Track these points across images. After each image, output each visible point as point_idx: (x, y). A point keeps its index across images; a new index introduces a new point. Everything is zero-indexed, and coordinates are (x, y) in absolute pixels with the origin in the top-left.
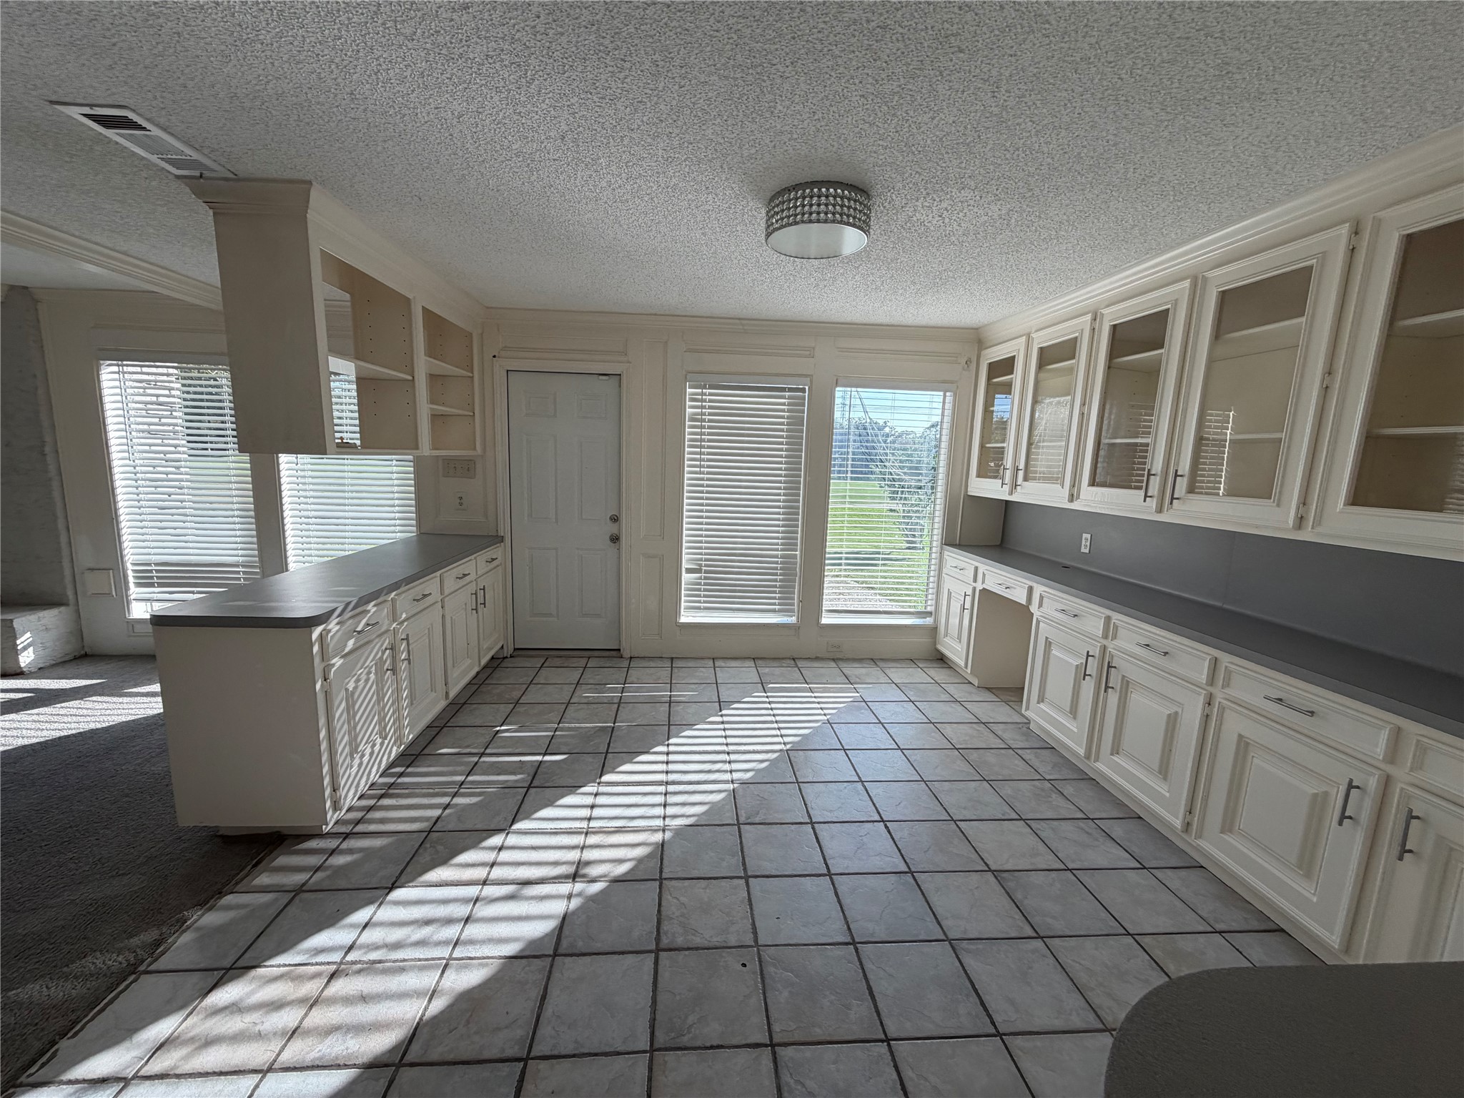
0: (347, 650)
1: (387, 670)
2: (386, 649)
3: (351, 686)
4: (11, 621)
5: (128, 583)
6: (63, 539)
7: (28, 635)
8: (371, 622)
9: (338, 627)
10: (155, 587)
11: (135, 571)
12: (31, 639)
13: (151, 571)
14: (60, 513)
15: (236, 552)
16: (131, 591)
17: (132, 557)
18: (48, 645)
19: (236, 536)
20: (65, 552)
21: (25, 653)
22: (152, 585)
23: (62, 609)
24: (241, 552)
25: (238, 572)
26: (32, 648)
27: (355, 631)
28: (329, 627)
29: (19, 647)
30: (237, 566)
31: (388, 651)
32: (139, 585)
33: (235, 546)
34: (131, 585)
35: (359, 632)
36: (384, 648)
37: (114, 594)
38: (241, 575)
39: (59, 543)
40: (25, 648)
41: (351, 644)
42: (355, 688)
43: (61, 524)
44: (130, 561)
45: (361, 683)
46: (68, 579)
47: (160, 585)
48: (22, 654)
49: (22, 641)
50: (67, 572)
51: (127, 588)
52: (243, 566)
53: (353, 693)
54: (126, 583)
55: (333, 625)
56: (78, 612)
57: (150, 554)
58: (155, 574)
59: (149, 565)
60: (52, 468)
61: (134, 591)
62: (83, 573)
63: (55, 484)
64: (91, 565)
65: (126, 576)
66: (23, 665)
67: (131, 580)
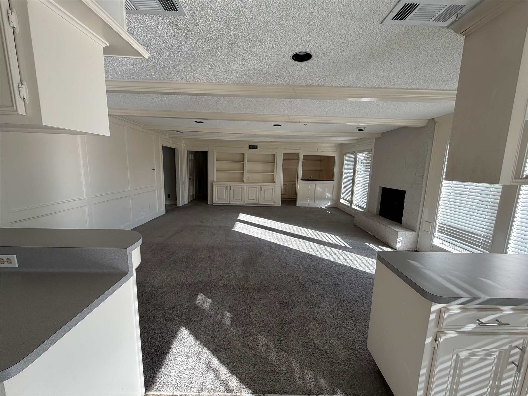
0: (463, 330)
1: (513, 363)
2: (517, 347)
3: (464, 354)
4: (398, 232)
5: (436, 230)
6: (421, 209)
7: (401, 238)
8: (500, 320)
9: (458, 311)
10: (444, 234)
11: (439, 226)
12: (402, 240)
13: (444, 227)
14: (422, 200)
15: (482, 229)
16: (436, 233)
17: (440, 220)
18: (406, 243)
19: (484, 222)
20: (420, 213)
21: (399, 244)
22: (443, 233)
23: (414, 233)
24: (484, 230)
25: (480, 239)
26: (401, 242)
27: (478, 320)
28: (450, 308)
29: (398, 241)
30: (480, 236)
31: (517, 350)
32: (439, 232)
33: (482, 226)
34: (437, 231)
35: (481, 323)
36: (514, 344)
37: (430, 232)
38: (481, 241)
39: (419, 210)
40: (399, 242)
41: (470, 327)
42: (467, 359)
43: (421, 203)
44: (439, 222)
45: (475, 359)
46: (418, 223)
47: (446, 234)
48: (398, 244)
49: (399, 239)
50: (419, 220)
51: (435, 232)
52: (483, 237)
53: (463, 361)
54: (435, 229)
55: (454, 308)
56: (418, 235)
57: (446, 221)
58: (445, 229)
59: (445, 225)
60: (424, 183)
61: (437, 234)
62: (423, 222)
63: (424, 189)
64: (426, 220)
65: (435, 227)
66: (397, 247)
67: (437, 229)
